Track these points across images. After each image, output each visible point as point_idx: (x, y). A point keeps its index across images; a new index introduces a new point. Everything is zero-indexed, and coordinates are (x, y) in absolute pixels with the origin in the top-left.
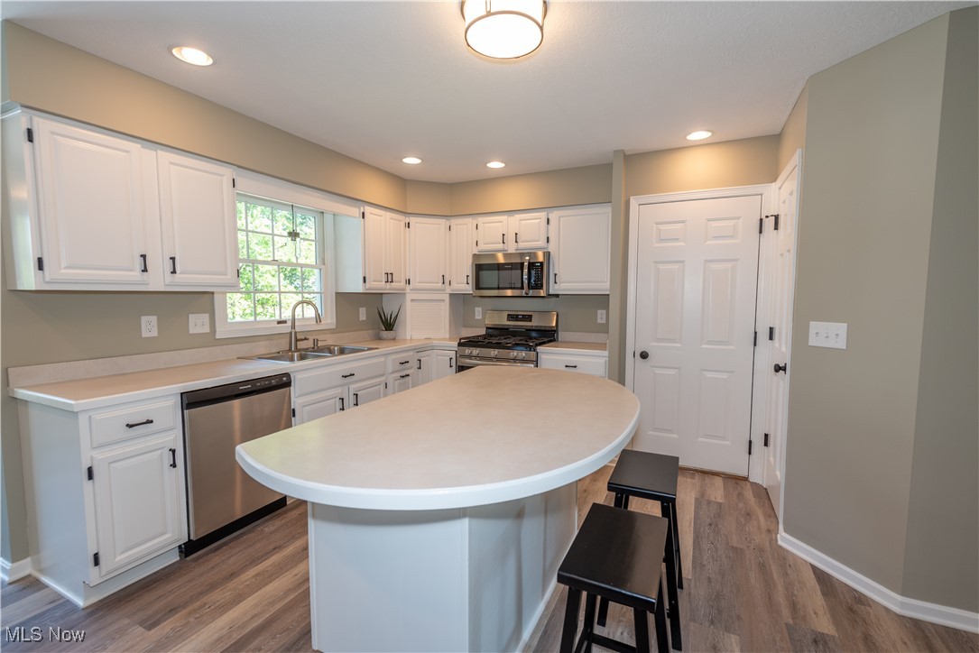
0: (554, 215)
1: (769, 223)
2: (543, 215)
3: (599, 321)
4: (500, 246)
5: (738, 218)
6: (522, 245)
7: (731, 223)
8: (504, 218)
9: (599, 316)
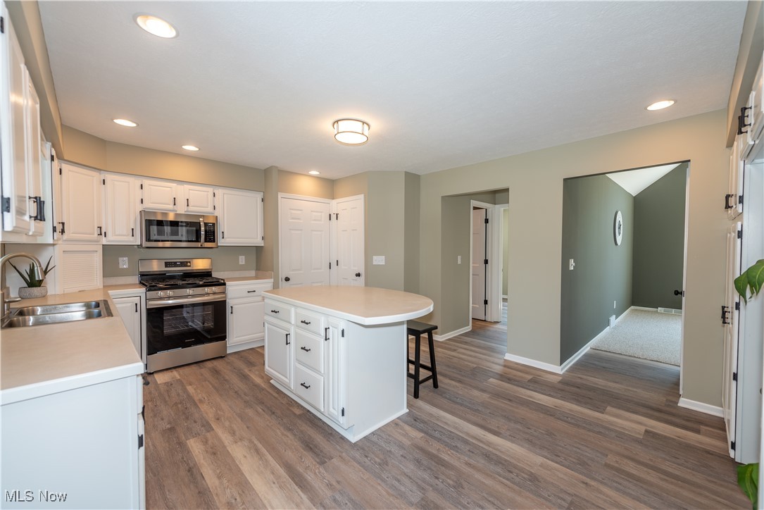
0: (219, 192)
1: (334, 217)
2: (210, 190)
3: (240, 263)
4: (171, 207)
5: (321, 212)
6: (191, 208)
7: (319, 214)
8: (174, 185)
9: (240, 260)
